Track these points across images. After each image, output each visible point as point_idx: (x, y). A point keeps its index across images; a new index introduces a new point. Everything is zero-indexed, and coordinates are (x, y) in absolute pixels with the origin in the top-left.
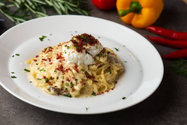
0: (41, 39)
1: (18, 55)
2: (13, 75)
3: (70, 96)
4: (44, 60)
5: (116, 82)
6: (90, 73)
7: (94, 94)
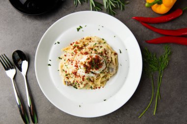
0: (78, 30)
1: (59, 43)
2: (50, 63)
3: (77, 88)
4: (69, 59)
5: (108, 80)
6: (92, 79)
7: (91, 87)
